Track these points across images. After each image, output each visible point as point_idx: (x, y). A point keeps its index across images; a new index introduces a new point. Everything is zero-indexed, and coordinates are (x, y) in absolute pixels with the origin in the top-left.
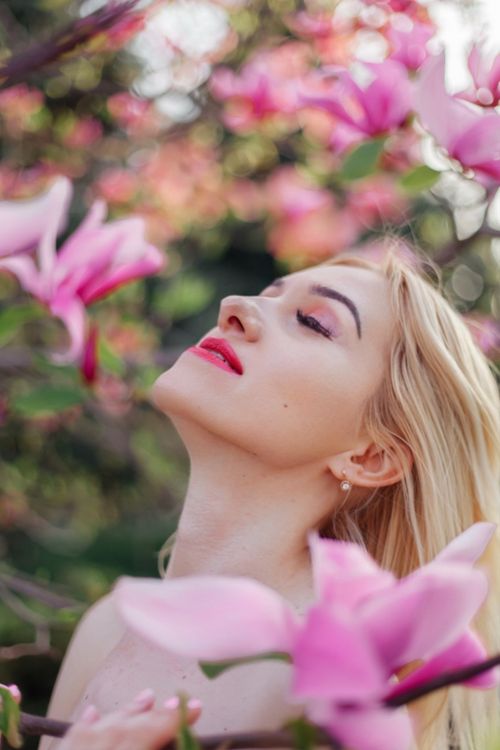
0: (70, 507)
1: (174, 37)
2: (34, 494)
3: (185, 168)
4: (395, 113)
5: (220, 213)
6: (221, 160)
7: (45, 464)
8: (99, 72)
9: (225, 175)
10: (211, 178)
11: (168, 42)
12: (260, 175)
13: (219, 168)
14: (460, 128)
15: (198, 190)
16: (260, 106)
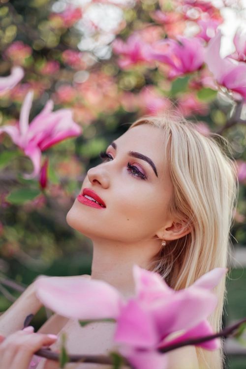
0: (40, 249)
1: (96, 22)
2: (22, 242)
3: (100, 86)
4: (197, 63)
5: (116, 108)
6: (118, 82)
7: (28, 228)
8: (59, 38)
9: (119, 89)
10: (112, 90)
11: (93, 24)
12: (136, 90)
13: (116, 86)
14: (227, 71)
15: (105, 96)
16: (135, 57)
